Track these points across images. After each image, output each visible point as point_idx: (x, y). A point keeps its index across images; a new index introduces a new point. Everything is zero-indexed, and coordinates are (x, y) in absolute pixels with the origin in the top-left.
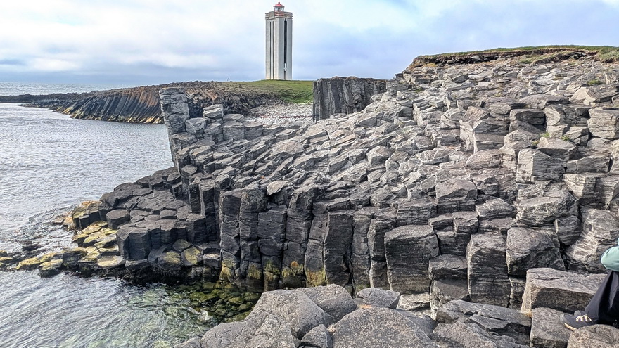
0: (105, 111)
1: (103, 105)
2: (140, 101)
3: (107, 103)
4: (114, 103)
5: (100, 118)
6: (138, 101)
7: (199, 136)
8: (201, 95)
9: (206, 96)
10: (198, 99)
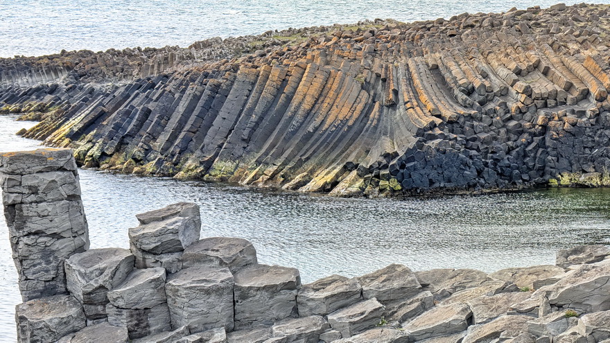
0: (171, 141)
1: (166, 114)
2: (295, 102)
3: (181, 108)
4: (207, 107)
5: (149, 167)
6: (289, 99)
7: (92, 310)
8: (546, 72)
9: (565, 78)
10: (528, 92)
